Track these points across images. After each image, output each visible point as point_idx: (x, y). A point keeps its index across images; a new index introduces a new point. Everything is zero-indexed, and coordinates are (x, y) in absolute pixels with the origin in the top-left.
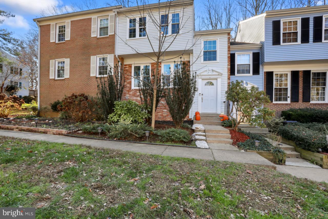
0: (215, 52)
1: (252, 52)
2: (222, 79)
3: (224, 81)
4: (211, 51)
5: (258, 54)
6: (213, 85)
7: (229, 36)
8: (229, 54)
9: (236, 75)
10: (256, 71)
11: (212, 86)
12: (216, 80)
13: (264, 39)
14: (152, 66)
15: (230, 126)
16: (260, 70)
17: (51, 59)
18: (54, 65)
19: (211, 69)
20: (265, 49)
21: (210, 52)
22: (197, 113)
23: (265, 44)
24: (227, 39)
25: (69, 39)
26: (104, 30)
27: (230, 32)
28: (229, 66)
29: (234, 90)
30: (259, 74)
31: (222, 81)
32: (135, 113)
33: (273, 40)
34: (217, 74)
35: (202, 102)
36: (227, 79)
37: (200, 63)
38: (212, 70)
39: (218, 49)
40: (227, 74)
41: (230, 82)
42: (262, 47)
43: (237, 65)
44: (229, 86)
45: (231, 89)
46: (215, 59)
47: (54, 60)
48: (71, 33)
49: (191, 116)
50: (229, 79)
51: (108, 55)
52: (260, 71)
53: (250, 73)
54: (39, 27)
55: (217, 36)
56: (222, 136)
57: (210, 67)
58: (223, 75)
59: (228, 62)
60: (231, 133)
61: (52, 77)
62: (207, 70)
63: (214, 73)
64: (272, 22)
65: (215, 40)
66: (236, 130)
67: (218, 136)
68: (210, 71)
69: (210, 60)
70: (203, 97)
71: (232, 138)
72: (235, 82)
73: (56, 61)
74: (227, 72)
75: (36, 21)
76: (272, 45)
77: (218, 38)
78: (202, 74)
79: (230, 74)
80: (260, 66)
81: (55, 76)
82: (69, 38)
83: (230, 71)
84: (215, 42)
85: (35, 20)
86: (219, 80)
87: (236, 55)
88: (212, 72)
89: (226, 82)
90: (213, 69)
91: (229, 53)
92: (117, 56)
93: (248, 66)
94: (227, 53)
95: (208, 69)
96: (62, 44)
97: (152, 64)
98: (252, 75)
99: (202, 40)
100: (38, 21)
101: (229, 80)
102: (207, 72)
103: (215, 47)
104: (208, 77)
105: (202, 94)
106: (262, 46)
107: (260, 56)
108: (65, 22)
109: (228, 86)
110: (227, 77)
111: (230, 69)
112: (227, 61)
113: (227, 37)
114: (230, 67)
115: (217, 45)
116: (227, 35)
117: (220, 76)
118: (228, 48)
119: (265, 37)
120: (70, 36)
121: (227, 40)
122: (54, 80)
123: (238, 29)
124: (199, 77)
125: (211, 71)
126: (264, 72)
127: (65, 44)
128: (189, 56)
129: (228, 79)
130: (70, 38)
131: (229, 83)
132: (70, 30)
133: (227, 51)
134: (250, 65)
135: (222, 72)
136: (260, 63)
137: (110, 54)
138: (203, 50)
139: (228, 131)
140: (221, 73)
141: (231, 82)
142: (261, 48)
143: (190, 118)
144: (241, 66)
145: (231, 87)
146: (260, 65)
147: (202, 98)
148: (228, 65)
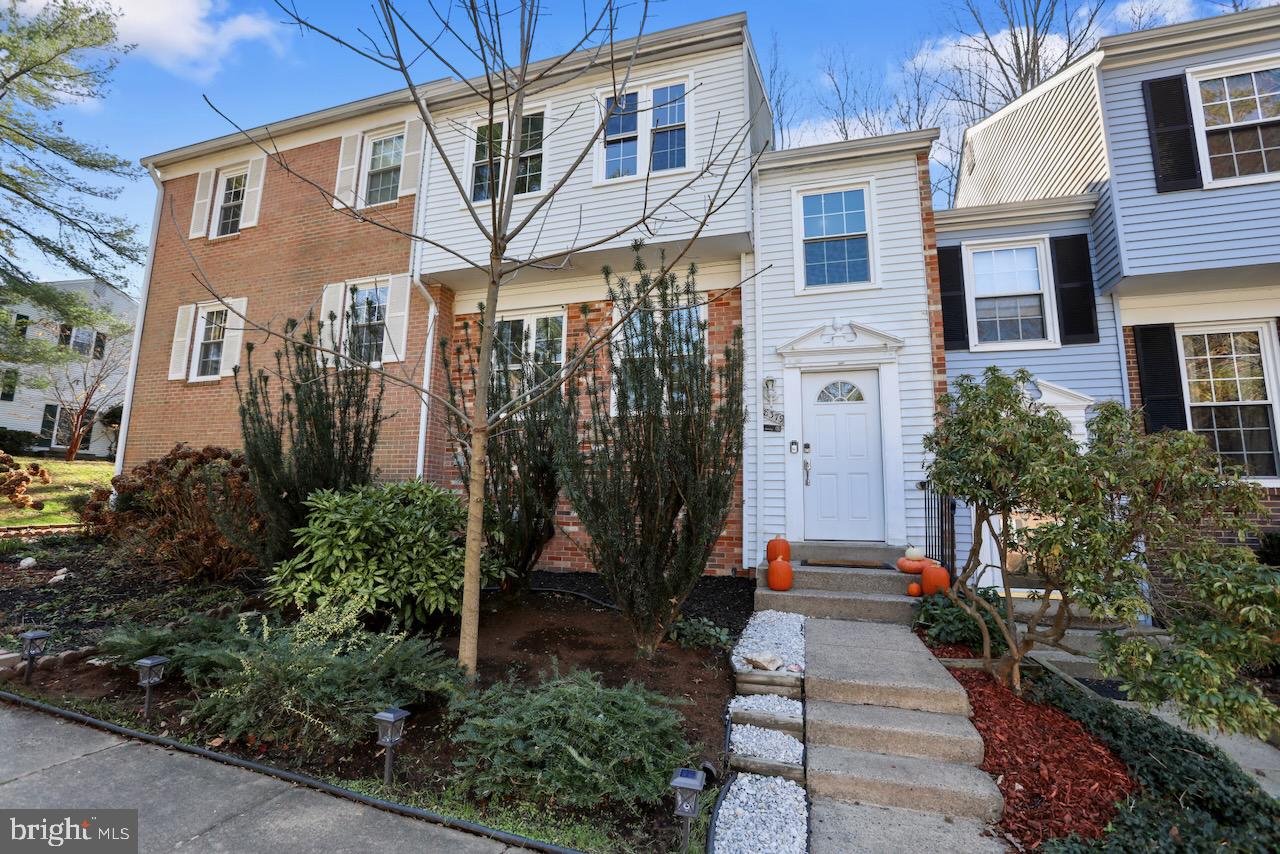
0: (860, 242)
1: (1047, 236)
2: (904, 369)
3: (914, 377)
4: (840, 240)
5: (1080, 241)
6: (859, 398)
7: (923, 168)
8: (931, 247)
9: (972, 349)
10: (1079, 325)
11: (856, 406)
12: (872, 375)
13: (1106, 169)
14: (569, 318)
15: (968, 644)
16: (1100, 317)
17: (182, 304)
18: (189, 325)
19: (847, 321)
20: (1118, 213)
21: (835, 242)
22: (775, 549)
23: (1115, 189)
24: (915, 178)
25: (254, 223)
26: (383, 179)
27: (929, 147)
28: (936, 303)
29: (983, 427)
30: (1096, 339)
31: (905, 377)
32: (414, 556)
33: (1155, 171)
34: (878, 342)
35: (807, 484)
36: (929, 367)
37: (790, 293)
38: (851, 326)
39: (874, 228)
40: (927, 341)
41: (945, 383)
42: (1099, 207)
43: (977, 299)
44: (943, 399)
45: (962, 422)
46: (861, 273)
47: (193, 306)
48: (263, 200)
49: (752, 555)
50: (939, 366)
51: (390, 277)
52: (1100, 325)
53: (1044, 335)
54: (160, 186)
55: (864, 169)
56: (917, 738)
57: (838, 314)
58: (906, 351)
59: (929, 287)
60: (979, 714)
61: (176, 373)
62: (823, 328)
63: (863, 341)
64: (1138, 86)
65: (858, 187)
66: (1011, 687)
67: (891, 735)
68: (839, 333)
69: (837, 277)
70: (808, 458)
71: (992, 764)
72: (980, 380)
73: (200, 310)
74: (927, 332)
75: (151, 166)
76: (1154, 192)
77: (871, 179)
78: (799, 347)
79: (941, 341)
80: (1100, 301)
81: (188, 368)
82: (252, 219)
83: (941, 330)
84: (856, 198)
85: (145, 162)
86: (889, 374)
87: (967, 255)
88: (851, 337)
89: (925, 382)
90: (858, 321)
91: (930, 241)
92: (417, 278)
93: (1035, 302)
94: (920, 242)
95: (829, 323)
96: (228, 244)
97: (570, 307)
98: (1058, 345)
99: (794, 190)
100: (157, 166)
101: (943, 372)
102: (826, 339)
103: (860, 219)
104: (832, 361)
105: (807, 446)
106: (1096, 203)
107: (1092, 253)
108: (247, 162)
109: (938, 402)
110: (928, 358)
111: (941, 320)
112: (923, 282)
113: (912, 171)
114: (940, 307)
115: (867, 210)
116: (912, 163)
117: (894, 355)
118: (924, 220)
119: (1113, 159)
120: (260, 213)
121: (916, 186)
122: (185, 384)
123: (965, 160)
124: (787, 360)
125: (847, 330)
126: (1125, 329)
127: (237, 242)
128: (734, 267)
129: (935, 366)
130: (260, 219)
131: (940, 388)
132: (260, 188)
133: (920, 233)
134: (1040, 296)
135: (900, 335)
136: (1095, 285)
137: (398, 272)
138: (802, 237)
139: (956, 696)
140: (896, 340)
141: (949, 381)
142: (1092, 212)
143: (745, 566)
144: (997, 303)
145: (953, 406)
146: (1097, 293)
147: (806, 464)
148: (929, 297)
